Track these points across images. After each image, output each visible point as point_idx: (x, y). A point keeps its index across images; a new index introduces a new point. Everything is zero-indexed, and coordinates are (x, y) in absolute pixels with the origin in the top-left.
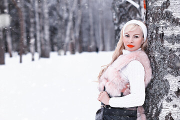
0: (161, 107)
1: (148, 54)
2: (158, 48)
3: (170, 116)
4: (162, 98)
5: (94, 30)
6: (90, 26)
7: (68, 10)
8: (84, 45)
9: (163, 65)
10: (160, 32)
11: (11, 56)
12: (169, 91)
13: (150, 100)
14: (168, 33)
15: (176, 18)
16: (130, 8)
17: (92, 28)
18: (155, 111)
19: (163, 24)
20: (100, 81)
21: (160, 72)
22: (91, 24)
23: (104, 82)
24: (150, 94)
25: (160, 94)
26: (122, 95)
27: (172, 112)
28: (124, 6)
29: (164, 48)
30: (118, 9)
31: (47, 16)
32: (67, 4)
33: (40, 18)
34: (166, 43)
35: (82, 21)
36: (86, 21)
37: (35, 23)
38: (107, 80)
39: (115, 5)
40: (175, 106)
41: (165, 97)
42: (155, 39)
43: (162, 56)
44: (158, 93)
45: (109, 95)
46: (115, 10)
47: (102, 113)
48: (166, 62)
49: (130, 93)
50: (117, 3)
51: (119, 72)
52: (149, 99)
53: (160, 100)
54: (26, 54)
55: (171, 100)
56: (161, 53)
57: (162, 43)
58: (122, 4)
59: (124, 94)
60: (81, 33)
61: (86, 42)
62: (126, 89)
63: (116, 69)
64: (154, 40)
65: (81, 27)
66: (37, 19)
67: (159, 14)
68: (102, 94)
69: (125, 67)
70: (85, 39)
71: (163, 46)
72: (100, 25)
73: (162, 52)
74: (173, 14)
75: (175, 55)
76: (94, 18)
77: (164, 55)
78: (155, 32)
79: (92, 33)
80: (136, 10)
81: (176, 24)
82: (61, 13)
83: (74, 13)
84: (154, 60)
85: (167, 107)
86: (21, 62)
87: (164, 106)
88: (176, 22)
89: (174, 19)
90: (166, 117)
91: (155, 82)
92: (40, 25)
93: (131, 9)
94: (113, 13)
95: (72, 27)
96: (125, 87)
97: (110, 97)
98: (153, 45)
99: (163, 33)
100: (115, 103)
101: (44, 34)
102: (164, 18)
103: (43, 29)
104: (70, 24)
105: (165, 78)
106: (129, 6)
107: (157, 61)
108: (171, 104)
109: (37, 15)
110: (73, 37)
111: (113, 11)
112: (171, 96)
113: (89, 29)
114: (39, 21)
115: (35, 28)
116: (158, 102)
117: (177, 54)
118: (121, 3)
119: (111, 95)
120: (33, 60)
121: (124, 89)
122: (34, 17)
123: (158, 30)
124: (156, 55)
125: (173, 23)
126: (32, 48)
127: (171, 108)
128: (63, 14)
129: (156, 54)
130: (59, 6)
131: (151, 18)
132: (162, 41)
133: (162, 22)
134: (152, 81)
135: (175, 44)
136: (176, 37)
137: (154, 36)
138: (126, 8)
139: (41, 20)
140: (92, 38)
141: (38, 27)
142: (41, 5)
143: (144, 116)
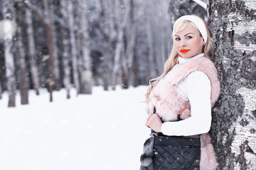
0: (234, 134)
1: (213, 61)
2: (226, 51)
3: (246, 146)
4: (235, 120)
5: (155, 54)
6: (148, 49)
7: (116, 27)
8: (141, 75)
9: (235, 75)
10: (229, 29)
11: (38, 94)
12: (245, 110)
13: (219, 123)
14: (240, 30)
15: (250, 10)
16: (195, 8)
17: (151, 52)
18: (225, 139)
19: (233, 18)
20: (148, 101)
21: (231, 84)
22: (150, 46)
23: (153, 102)
24: (218, 115)
25: (232, 115)
26: (179, 119)
27: (249, 139)
28: (186, 6)
29: (235, 51)
30: (178, 11)
31: (86, 35)
32: (114, 19)
33: (76, 38)
34: (237, 45)
35: (136, 42)
36: (142, 42)
37: (70, 46)
38: (158, 98)
39: (174, 6)
40: (253, 131)
41: (239, 119)
42: (222, 39)
43: (233, 63)
44: (229, 114)
45: (161, 118)
46: (174, 12)
47: (152, 143)
48: (239, 70)
49: (190, 116)
50: (176, 2)
51: (175, 87)
52: (216, 122)
53: (231, 124)
54: (58, 90)
55: (247, 123)
56: (231, 58)
57: (233, 44)
58: (184, 4)
59: (181, 117)
60: (135, 59)
61: (144, 71)
62: (184, 110)
63: (169, 83)
64: (221, 42)
65: (135, 50)
66: (73, 40)
67: (227, 5)
68: (151, 118)
69: (183, 80)
70: (142, 68)
71: (233, 49)
72: (163, 48)
73: (233, 56)
74: (246, 4)
75: (250, 61)
76: (154, 37)
77: (235, 61)
78: (222, 30)
79: (151, 58)
80: (203, 12)
81: (250, 18)
82: (106, 31)
83: (124, 30)
84: (222, 69)
85: (242, 133)
86: (51, 100)
87: (237, 131)
88: (250, 15)
89: (247, 11)
90: (240, 147)
91: (223, 99)
92: (77, 48)
93: (197, 11)
94: (171, 16)
95: (123, 50)
96: (183, 107)
97: (163, 122)
98: (220, 47)
99: (233, 31)
100: (170, 129)
101: (83, 61)
102: (233, 11)
103: (81, 54)
104: (120, 46)
105: (237, 92)
106: (193, 6)
107: (226, 69)
108: (247, 128)
109: (72, 35)
110: (124, 64)
111: (172, 14)
112: (247, 117)
113: (147, 54)
114: (76, 43)
115: (70, 51)
116: (229, 125)
117: (253, 58)
118: (181, 2)
119: (163, 118)
120: (69, 97)
121: (183, 110)
122: (68, 37)
123: (226, 27)
124: (225, 62)
125: (246, 16)
126: (67, 81)
127: (248, 134)
128: (110, 32)
129: (225, 60)
130: (104, 22)
131: (216, 12)
132: (232, 41)
133: (231, 15)
134: (220, 98)
135: (251, 45)
136: (251, 36)
137: (221, 36)
138: (189, 9)
139: (79, 41)
140: (152, 65)
141: (74, 51)
142: (78, 19)
143: (210, 147)
